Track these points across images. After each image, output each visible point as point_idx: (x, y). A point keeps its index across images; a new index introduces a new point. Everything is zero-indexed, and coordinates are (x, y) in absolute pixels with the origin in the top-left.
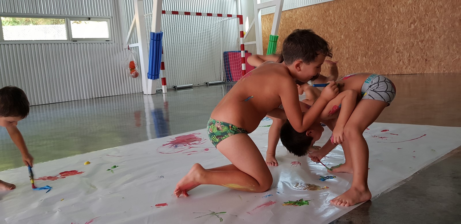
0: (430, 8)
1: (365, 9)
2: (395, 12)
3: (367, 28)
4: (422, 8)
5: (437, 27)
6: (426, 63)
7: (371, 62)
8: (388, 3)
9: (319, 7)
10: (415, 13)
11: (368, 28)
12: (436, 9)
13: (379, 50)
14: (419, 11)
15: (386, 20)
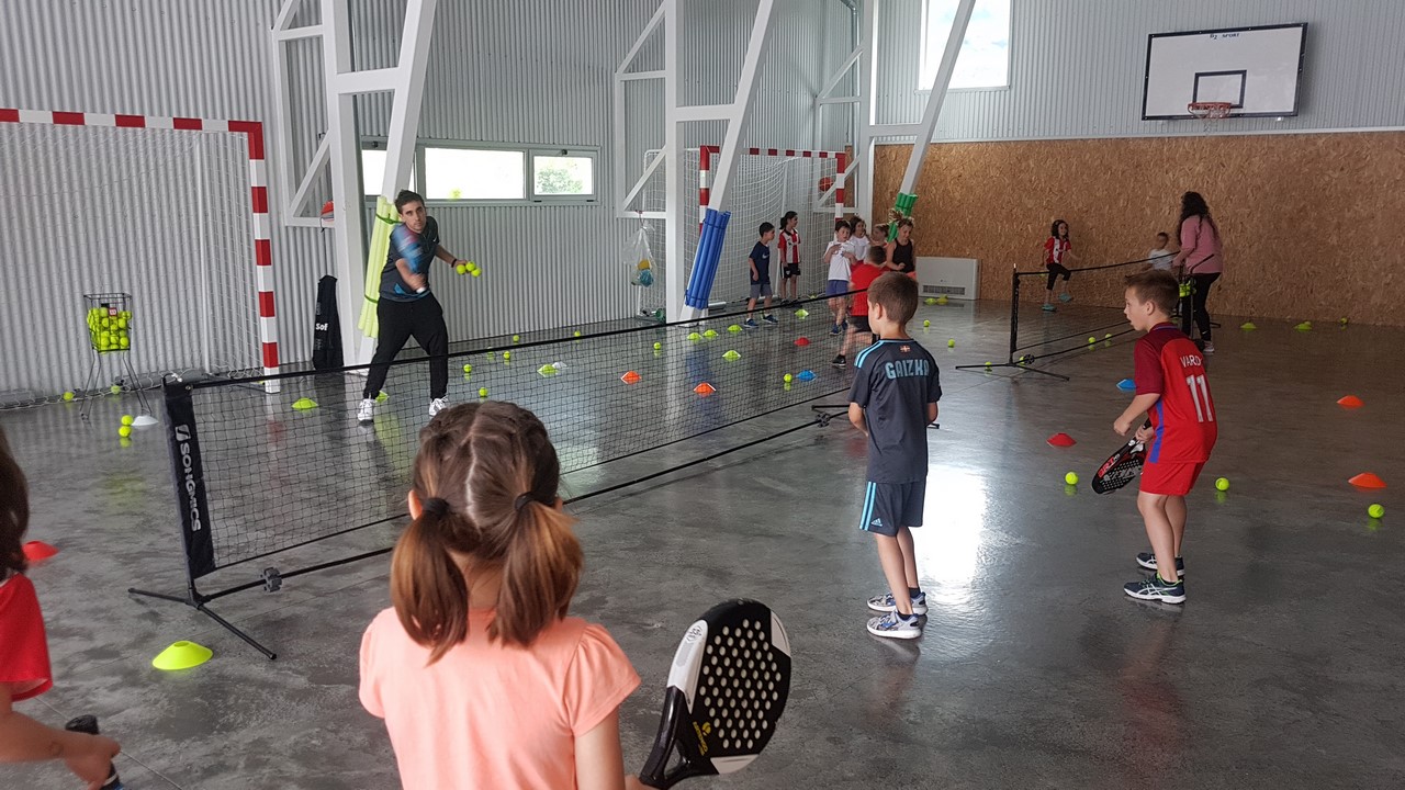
1: (1108, 168)
3: (1107, 207)
4: (1221, 185)
5: (1247, 226)
8: (1156, 164)
9: (1004, 148)
11: (1111, 208)
12: (1249, 191)
15: (1148, 198)
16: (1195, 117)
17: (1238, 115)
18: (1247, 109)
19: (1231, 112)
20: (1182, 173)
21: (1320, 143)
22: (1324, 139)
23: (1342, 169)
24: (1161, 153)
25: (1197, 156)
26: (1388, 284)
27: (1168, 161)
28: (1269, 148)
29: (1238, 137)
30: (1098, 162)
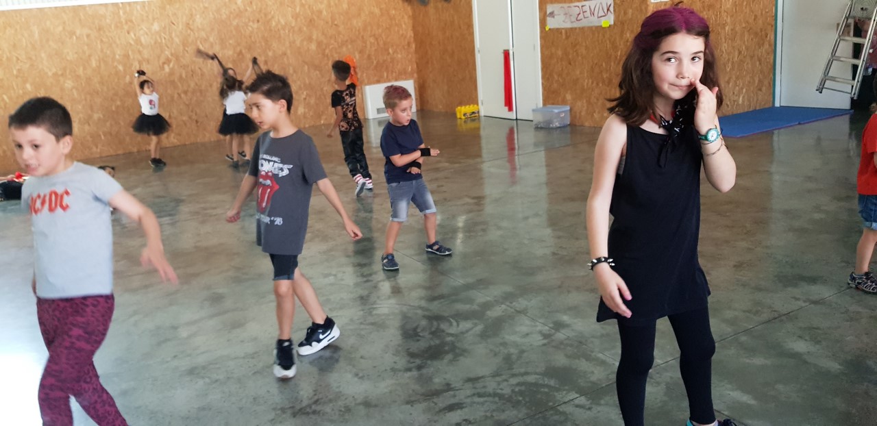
0: (190, 40)
1: (72, 33)
2: (132, 43)
3: (81, 68)
4: (177, 40)
5: (205, 70)
6: (198, 126)
7: (101, 133)
8: (117, 27)
10: (168, 47)
11: (85, 69)
12: (198, 42)
13: (114, 109)
14: (172, 44)
15: (117, 57)
20: (141, 32)
23: (258, 21)
24: (119, 18)
25: (150, 17)
26: (305, 99)
27: (126, 23)
28: (206, 8)
30: (60, 28)
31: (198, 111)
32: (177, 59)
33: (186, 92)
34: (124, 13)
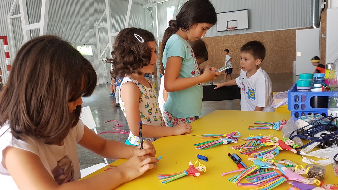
4: (235, 46)
8: (221, 42)
11: (212, 53)
16: (228, 31)
17: (237, 30)
18: (238, 28)
19: (235, 29)
21: (254, 34)
22: (255, 34)
24: (222, 40)
25: (229, 39)
26: (272, 64)
27: (223, 41)
28: (244, 36)
29: (237, 35)
30: (209, 42)
31: (238, 65)
32: (235, 50)
33: (236, 60)
34: (223, 38)
